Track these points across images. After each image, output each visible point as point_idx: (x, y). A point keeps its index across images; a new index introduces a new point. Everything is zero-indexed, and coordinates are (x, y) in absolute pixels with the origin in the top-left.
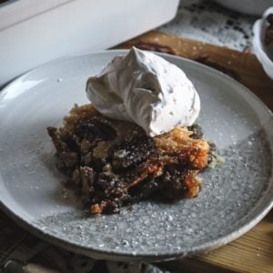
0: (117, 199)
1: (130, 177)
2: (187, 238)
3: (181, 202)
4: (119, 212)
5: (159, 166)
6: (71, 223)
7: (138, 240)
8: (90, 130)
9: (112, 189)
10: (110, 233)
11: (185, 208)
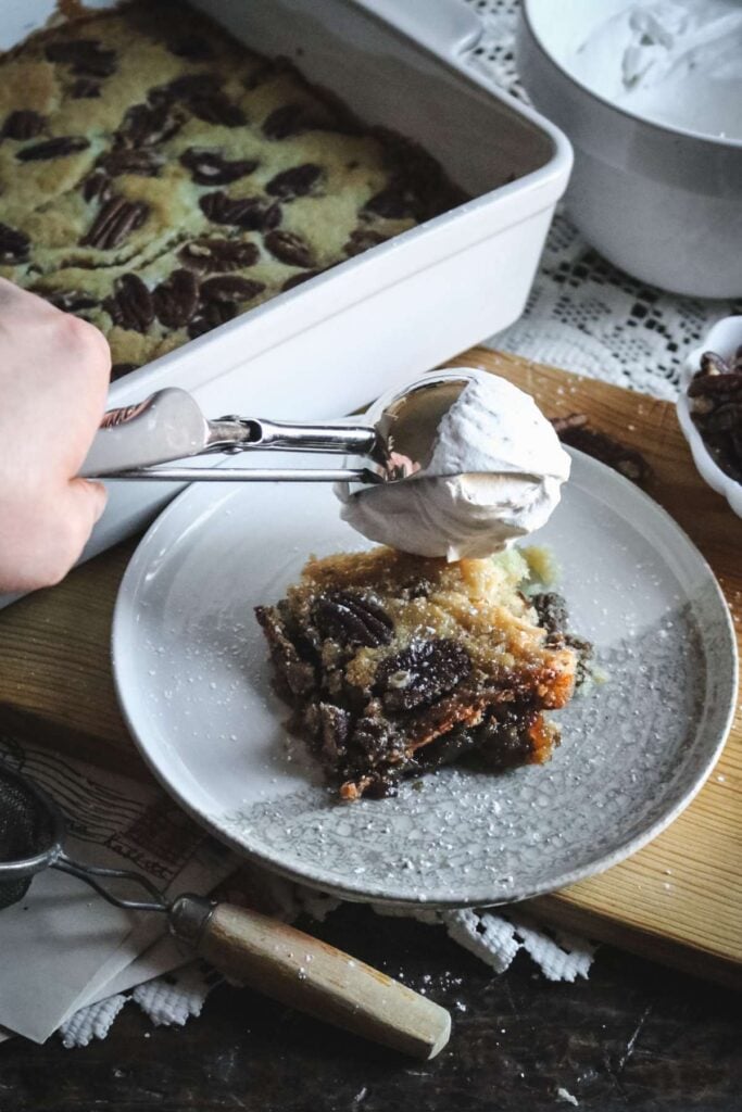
0: (391, 772)
1: (418, 728)
3: (519, 770)
4: (395, 795)
5: (476, 708)
6: (301, 818)
7: (431, 859)
9: (382, 753)
10: (376, 842)
11: (526, 785)
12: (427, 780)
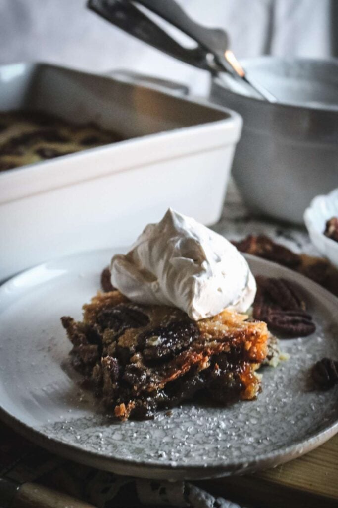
0: (149, 399)
1: (167, 370)
2: (246, 449)
3: (236, 406)
4: (152, 418)
5: (205, 354)
6: (87, 430)
7: (179, 452)
9: (142, 385)
10: (140, 443)
11: (241, 413)
12: (174, 412)
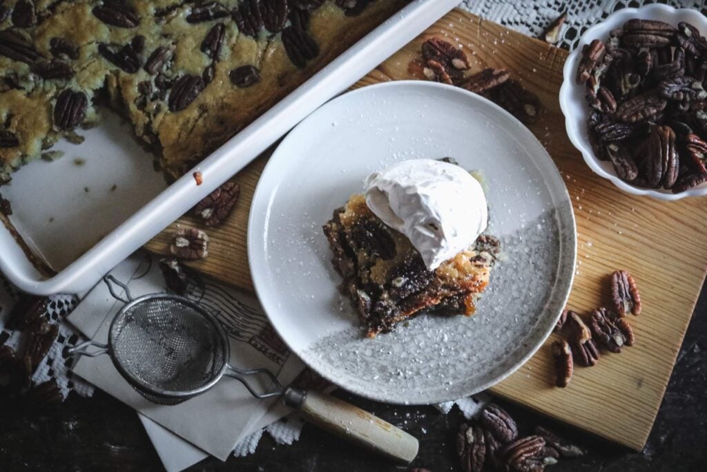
1: (407, 306)
2: (460, 366)
4: (394, 330)
5: (437, 299)
6: (347, 345)
7: (411, 370)
8: (368, 239)
9: (388, 318)
10: (385, 359)
11: (461, 324)
12: (411, 323)
